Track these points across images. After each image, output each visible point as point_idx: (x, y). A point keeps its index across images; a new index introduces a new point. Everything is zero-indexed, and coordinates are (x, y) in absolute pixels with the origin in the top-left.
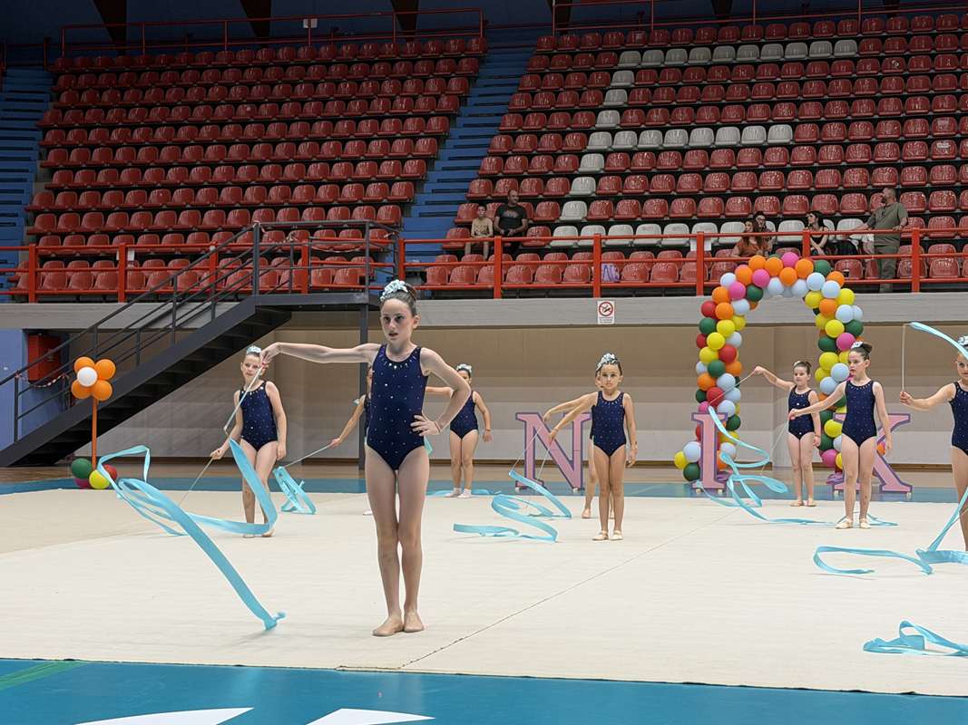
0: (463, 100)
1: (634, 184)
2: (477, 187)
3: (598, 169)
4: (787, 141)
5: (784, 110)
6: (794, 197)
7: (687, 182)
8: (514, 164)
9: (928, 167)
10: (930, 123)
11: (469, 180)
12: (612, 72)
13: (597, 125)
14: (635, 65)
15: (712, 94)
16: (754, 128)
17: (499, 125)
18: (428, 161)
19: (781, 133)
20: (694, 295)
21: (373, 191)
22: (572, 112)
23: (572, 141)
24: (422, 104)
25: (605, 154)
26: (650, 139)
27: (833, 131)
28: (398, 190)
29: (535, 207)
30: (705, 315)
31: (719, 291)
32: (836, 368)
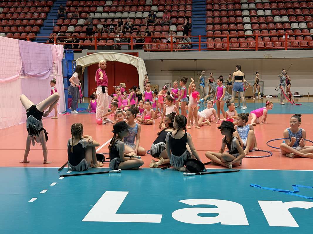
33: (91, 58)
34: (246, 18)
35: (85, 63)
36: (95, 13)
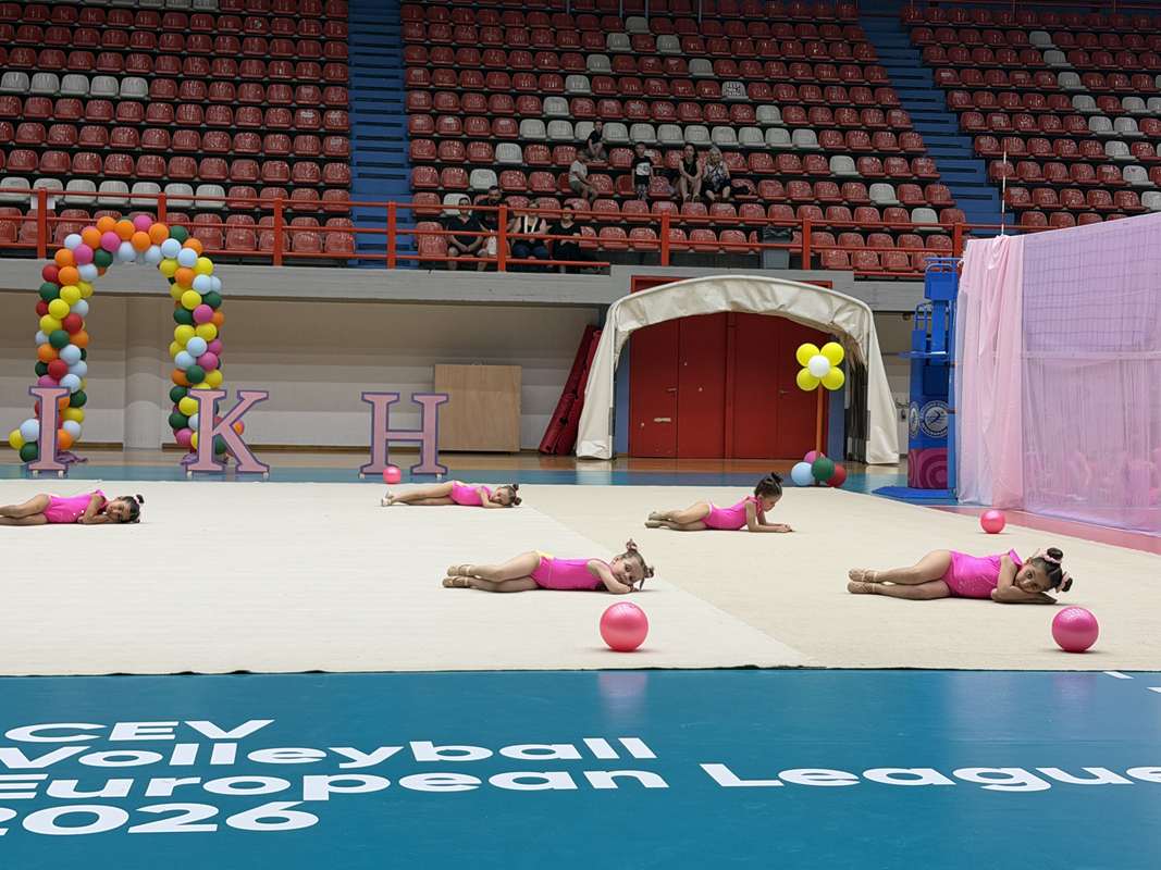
4: (142, 96)
5: (138, 62)
6: (149, 157)
7: (28, 132)
9: (292, 136)
15: (57, 35)
16: (105, 79)
19: (135, 87)
20: (36, 258)
27: (192, 89)
30: (46, 279)
31: (62, 254)
32: (192, 342)
33: (674, 298)
34: (1134, 170)
35: (649, 316)
36: (547, 121)
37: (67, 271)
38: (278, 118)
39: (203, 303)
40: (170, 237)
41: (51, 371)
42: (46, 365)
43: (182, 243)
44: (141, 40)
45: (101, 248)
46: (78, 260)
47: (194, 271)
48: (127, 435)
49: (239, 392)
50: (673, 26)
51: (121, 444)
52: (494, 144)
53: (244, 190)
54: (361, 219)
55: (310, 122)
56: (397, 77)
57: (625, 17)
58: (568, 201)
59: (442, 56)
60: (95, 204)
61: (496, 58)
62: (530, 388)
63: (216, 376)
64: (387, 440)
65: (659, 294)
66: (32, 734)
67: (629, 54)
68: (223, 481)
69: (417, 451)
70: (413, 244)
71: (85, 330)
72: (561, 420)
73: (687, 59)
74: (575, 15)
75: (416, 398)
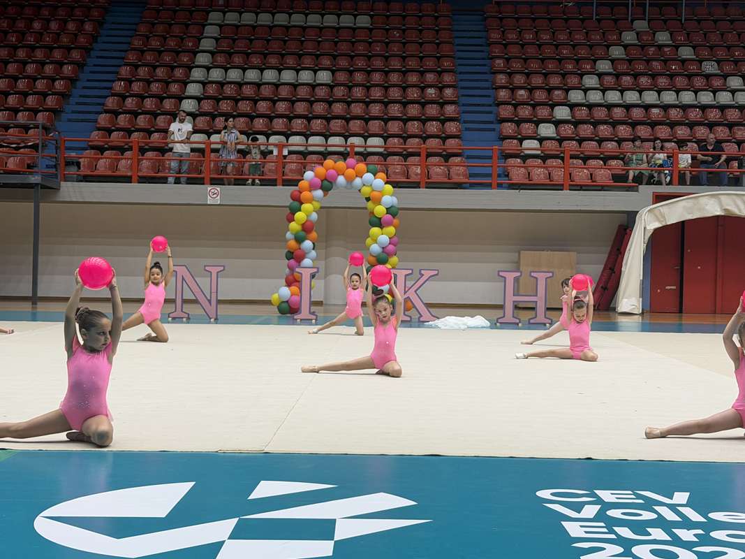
0: (94, 38)
1: (225, 106)
2: (111, 103)
3: (199, 94)
4: (330, 82)
6: (337, 121)
7: (263, 106)
8: (136, 87)
9: (423, 105)
10: (422, 75)
11: (106, 97)
12: (204, 26)
13: (196, 63)
14: (219, 22)
15: (275, 46)
16: (307, 72)
17: (123, 58)
18: (72, 81)
19: (324, 76)
20: (276, 185)
21: (31, 100)
22: (178, 53)
23: (179, 73)
24: (65, 40)
25: (204, 84)
26: (234, 75)
27: (359, 77)
28: (51, 101)
29: (155, 119)
30: (293, 200)
31: (303, 184)
32: (380, 238)
33: (684, 207)
35: (666, 217)
36: (586, 91)
37: (305, 194)
38: (413, 94)
39: (387, 213)
40: (368, 172)
41: (295, 256)
42: (293, 253)
43: (375, 175)
44: (327, 47)
45: (326, 179)
46: (312, 187)
47: (382, 193)
48: (326, 297)
49: (420, 270)
50: (665, 24)
51: (322, 302)
52: (552, 107)
53: (396, 140)
54: (469, 157)
55: (434, 95)
56: (485, 65)
57: (632, 21)
58: (604, 144)
59: (514, 50)
60: (306, 151)
61: (548, 51)
62: (582, 266)
63: (394, 259)
64: (514, 302)
65: (674, 205)
66: (552, 494)
67: (638, 45)
68: (411, 327)
69: (501, 307)
70: (504, 173)
71: (315, 231)
72: (602, 287)
73: (677, 47)
74: (599, 21)
75: (532, 274)
